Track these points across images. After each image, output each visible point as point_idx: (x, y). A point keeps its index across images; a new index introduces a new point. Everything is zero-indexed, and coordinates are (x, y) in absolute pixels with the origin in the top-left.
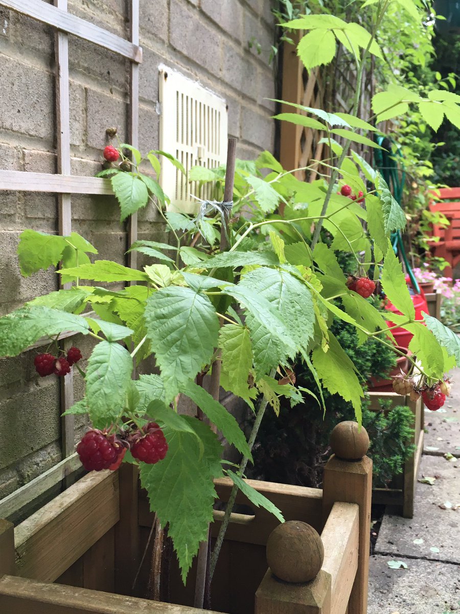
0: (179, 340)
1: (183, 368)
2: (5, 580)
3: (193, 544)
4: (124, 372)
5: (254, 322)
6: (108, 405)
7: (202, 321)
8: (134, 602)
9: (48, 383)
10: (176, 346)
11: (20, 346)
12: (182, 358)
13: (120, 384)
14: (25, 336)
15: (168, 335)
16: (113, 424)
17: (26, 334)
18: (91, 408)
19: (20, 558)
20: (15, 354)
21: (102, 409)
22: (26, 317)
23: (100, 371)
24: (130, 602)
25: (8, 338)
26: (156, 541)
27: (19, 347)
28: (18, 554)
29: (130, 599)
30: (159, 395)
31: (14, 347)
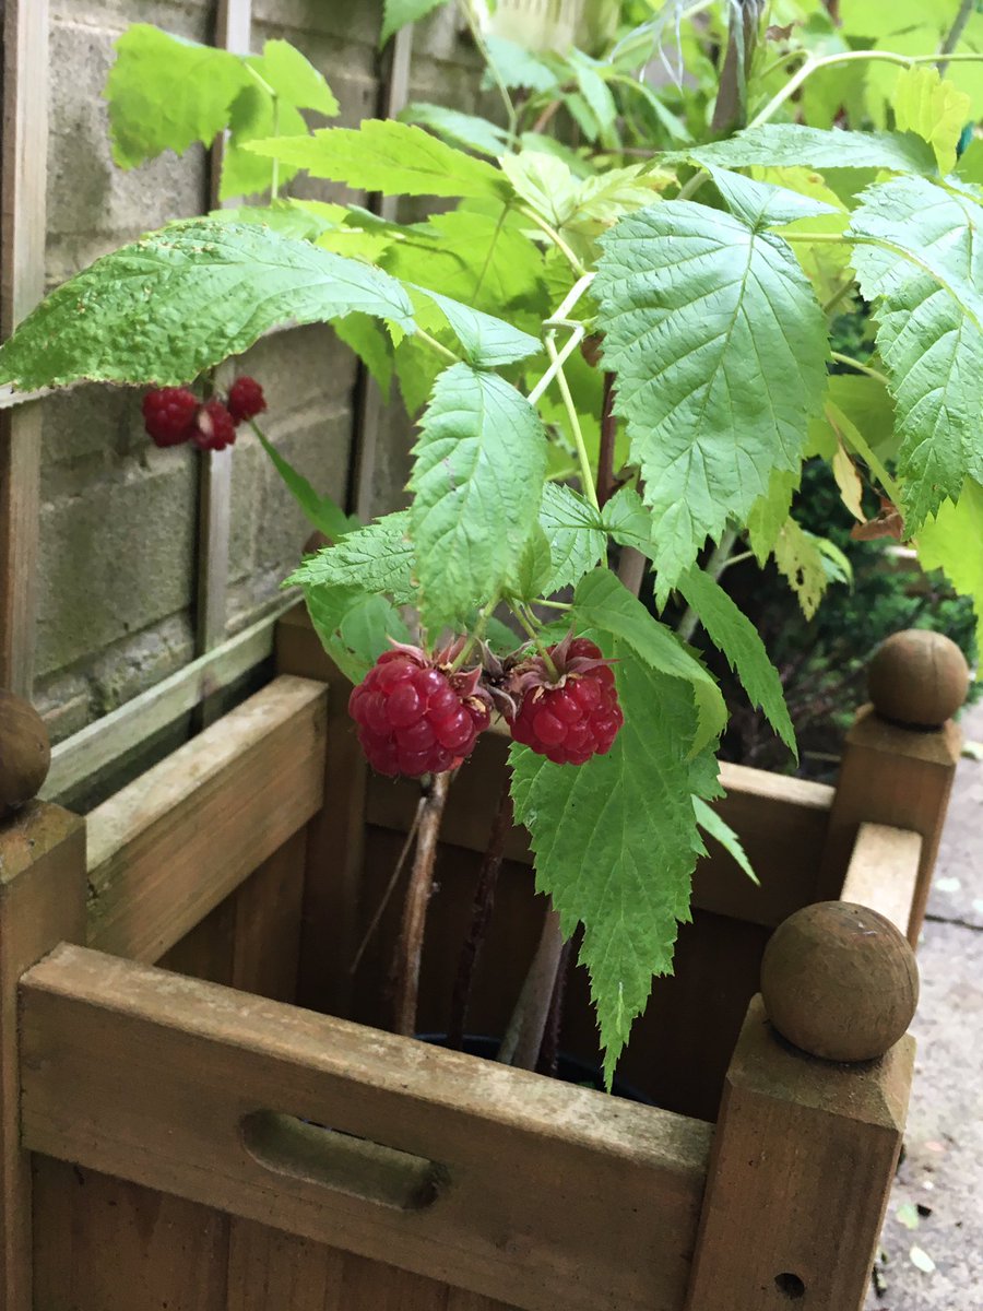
0: (703, 383)
1: (712, 478)
2: (62, 957)
3: (636, 984)
4: (523, 473)
5: (899, 348)
6: (476, 580)
7: (775, 326)
8: (390, 1047)
9: (171, 463)
10: (693, 404)
11: (198, 352)
12: (709, 444)
13: (513, 513)
14: (214, 318)
15: (669, 363)
16: (468, 636)
17: (215, 310)
18: (427, 585)
19: (95, 896)
20: (178, 377)
21: (459, 591)
22: (212, 255)
23: (454, 465)
24: (381, 1044)
25: (152, 320)
26: (416, 871)
27: (192, 354)
28: (91, 887)
29: (381, 1038)
30: (565, 548)
31: (175, 352)
